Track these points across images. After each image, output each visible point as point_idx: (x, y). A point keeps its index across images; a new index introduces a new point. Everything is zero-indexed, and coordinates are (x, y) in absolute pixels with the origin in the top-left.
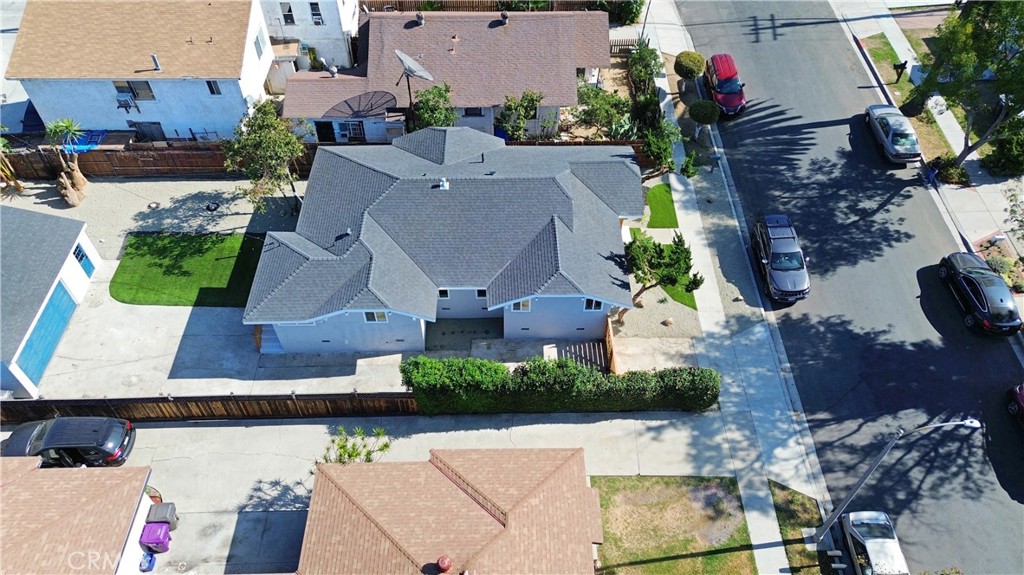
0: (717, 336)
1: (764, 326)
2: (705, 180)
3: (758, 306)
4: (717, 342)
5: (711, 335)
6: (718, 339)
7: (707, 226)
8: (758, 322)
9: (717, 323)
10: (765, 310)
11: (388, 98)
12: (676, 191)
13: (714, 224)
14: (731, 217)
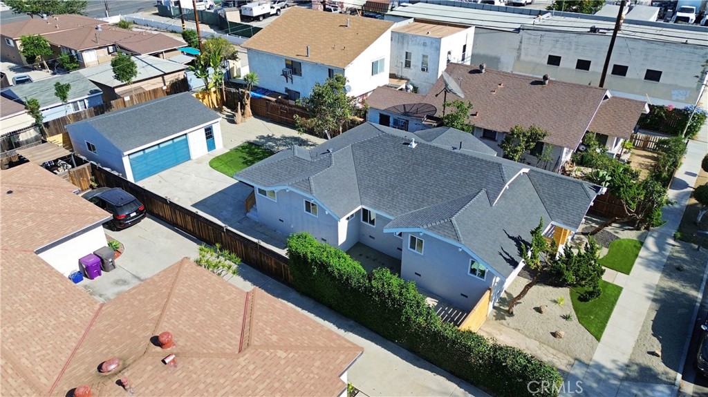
0: (605, 371)
1: (672, 390)
2: (686, 253)
3: (677, 370)
4: (603, 376)
5: (600, 367)
6: (606, 374)
7: (663, 285)
8: (665, 383)
9: (614, 361)
10: (683, 378)
11: (432, 109)
12: (647, 249)
13: (672, 288)
14: (697, 289)
